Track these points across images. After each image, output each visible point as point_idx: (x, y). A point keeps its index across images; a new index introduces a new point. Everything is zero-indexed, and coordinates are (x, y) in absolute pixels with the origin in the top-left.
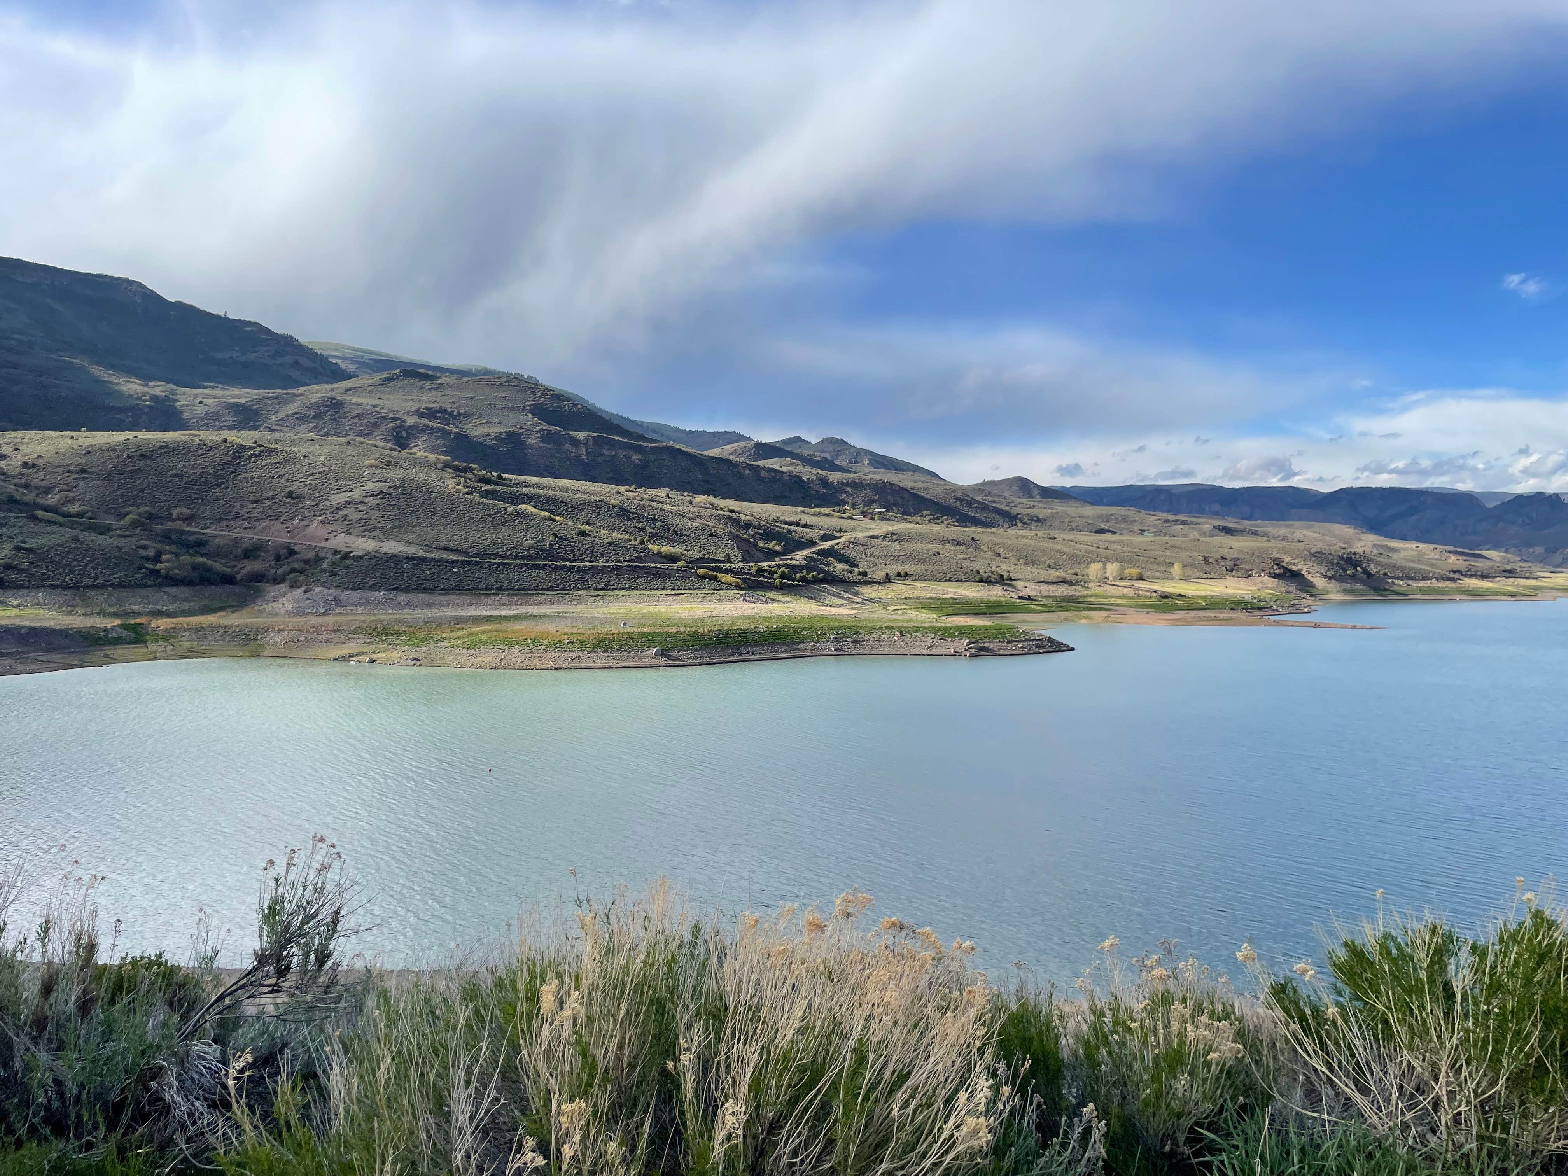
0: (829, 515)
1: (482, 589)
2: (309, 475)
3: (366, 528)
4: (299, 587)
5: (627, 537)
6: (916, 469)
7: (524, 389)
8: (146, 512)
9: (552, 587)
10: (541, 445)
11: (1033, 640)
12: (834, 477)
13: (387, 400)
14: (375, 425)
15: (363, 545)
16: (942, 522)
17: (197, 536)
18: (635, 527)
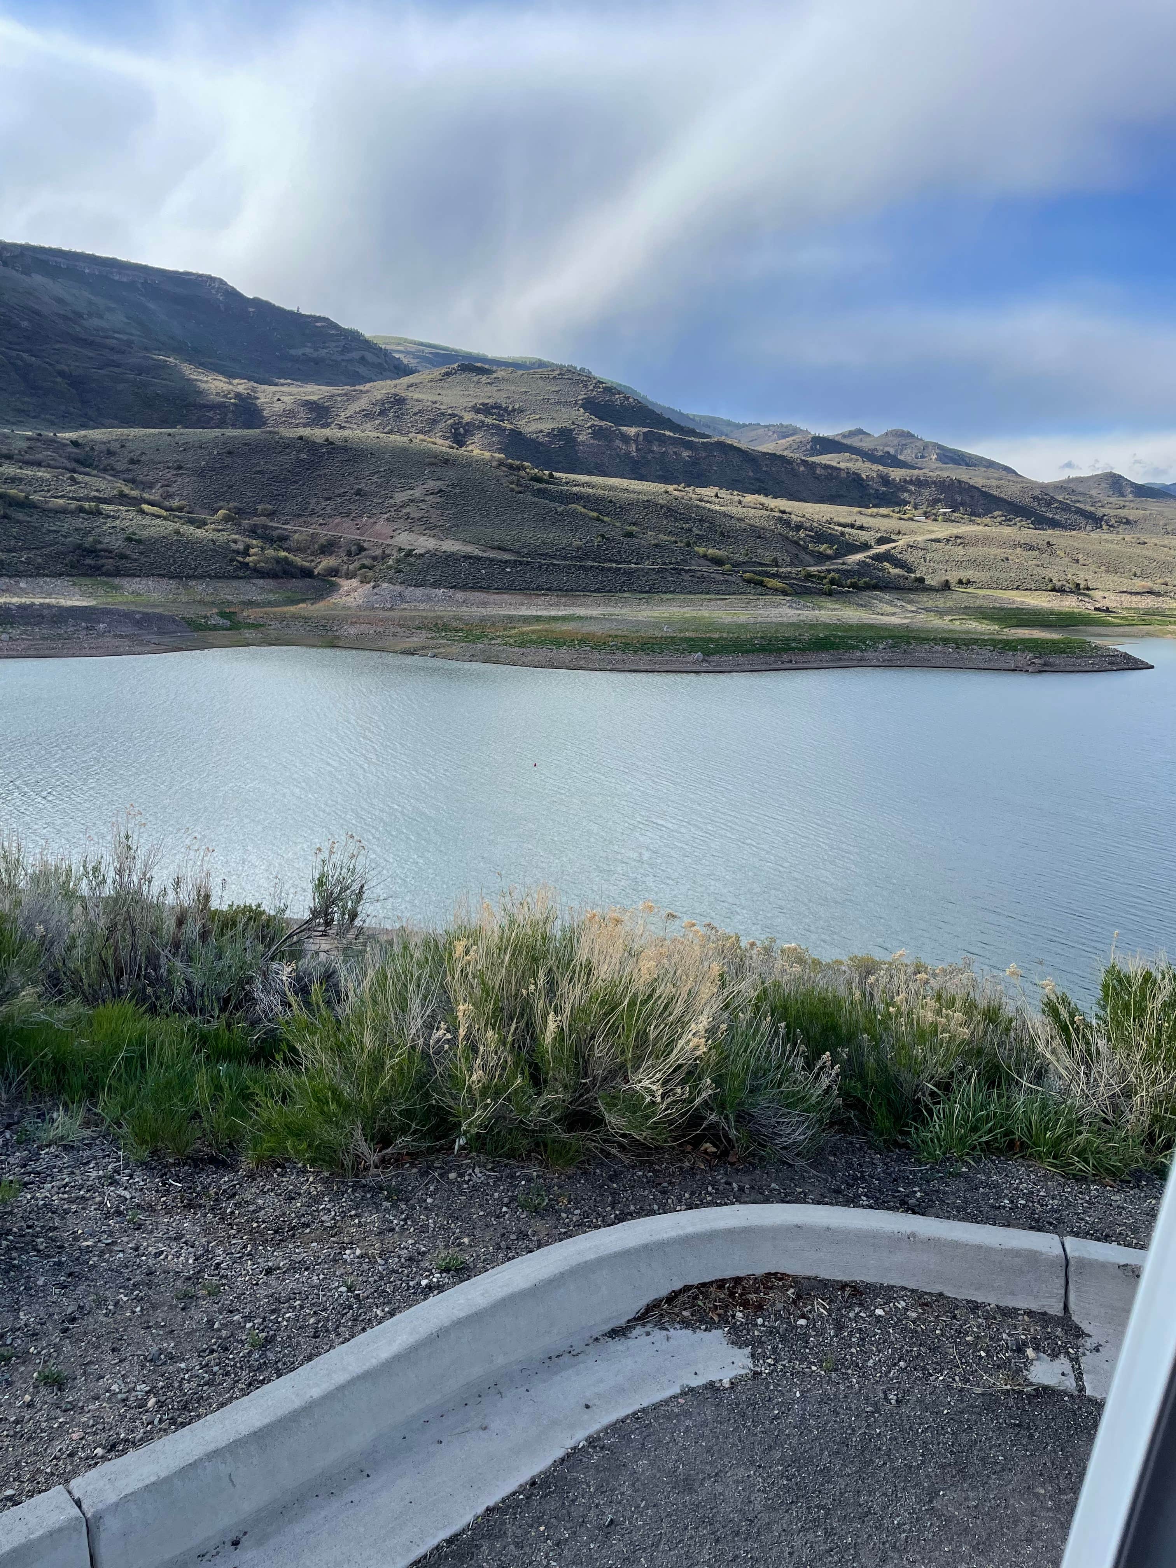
0: (887, 516)
1: (533, 590)
2: (375, 473)
3: (427, 526)
4: (368, 583)
5: (673, 539)
6: (991, 465)
7: (578, 382)
8: (235, 508)
9: (598, 589)
10: (592, 442)
11: (1106, 656)
12: (897, 474)
13: (446, 396)
14: (434, 422)
15: (424, 543)
16: (1015, 524)
17: (280, 531)
18: (682, 528)
